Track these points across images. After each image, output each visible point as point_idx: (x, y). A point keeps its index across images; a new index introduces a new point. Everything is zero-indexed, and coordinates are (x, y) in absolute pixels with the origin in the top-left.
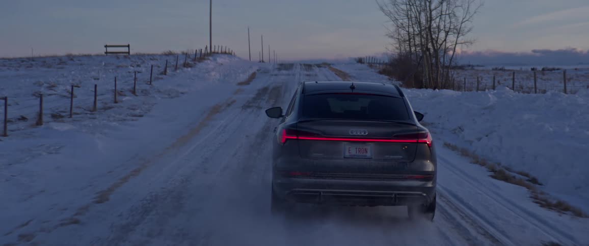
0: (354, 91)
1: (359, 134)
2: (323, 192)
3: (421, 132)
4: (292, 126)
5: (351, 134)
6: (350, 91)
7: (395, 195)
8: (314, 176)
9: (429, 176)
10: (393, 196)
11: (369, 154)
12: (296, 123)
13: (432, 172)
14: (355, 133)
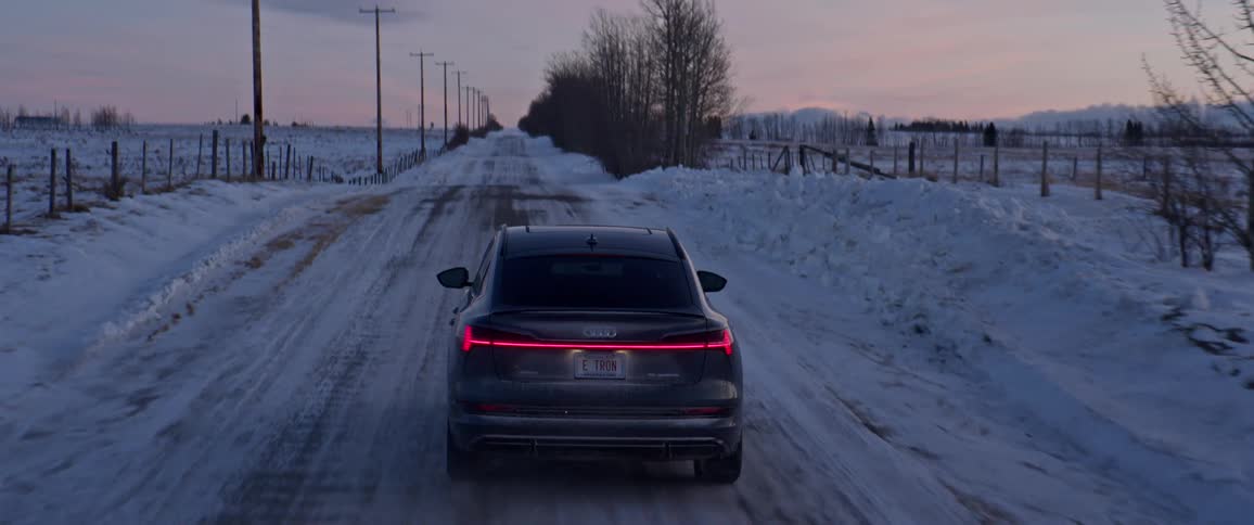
0: (596, 251)
1: (601, 334)
2: (539, 441)
3: (711, 330)
4: (480, 321)
5: (587, 335)
6: (588, 250)
7: (667, 443)
8: (521, 413)
9: (727, 409)
10: (664, 446)
11: (618, 372)
12: (490, 316)
13: (733, 399)
14: (594, 335)
